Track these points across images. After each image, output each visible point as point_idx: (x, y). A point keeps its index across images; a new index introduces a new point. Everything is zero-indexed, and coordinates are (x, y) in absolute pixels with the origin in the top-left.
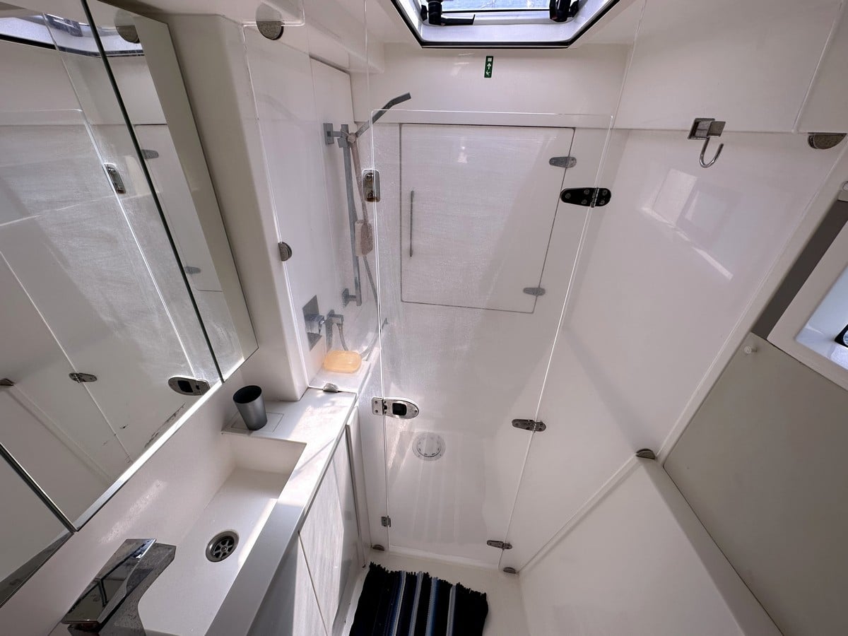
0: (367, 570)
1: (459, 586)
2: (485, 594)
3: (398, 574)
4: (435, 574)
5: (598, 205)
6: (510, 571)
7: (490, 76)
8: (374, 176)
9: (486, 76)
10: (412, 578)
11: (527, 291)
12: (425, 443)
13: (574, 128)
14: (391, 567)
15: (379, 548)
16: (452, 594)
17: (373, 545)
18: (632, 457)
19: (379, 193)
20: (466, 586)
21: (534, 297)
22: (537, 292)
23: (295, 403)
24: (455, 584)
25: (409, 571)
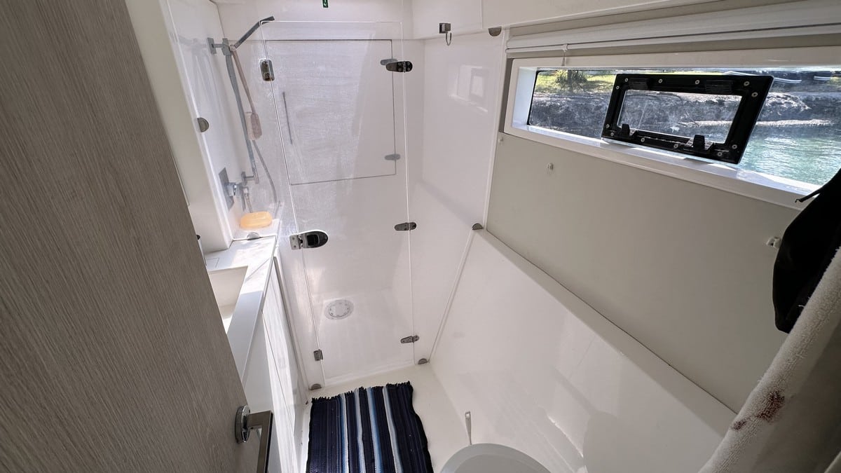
0: (310, 405)
1: (389, 386)
2: (409, 382)
3: (339, 396)
4: (368, 386)
5: (407, 71)
6: (423, 361)
7: (327, 7)
8: (268, 64)
9: (324, 6)
10: (350, 396)
11: (388, 158)
12: (334, 309)
13: (391, 40)
14: (330, 395)
15: (316, 387)
16: (385, 393)
17: (310, 388)
18: (471, 231)
19: (273, 74)
20: (393, 383)
21: (393, 162)
22: (394, 157)
23: (225, 251)
24: (385, 385)
25: (347, 391)
